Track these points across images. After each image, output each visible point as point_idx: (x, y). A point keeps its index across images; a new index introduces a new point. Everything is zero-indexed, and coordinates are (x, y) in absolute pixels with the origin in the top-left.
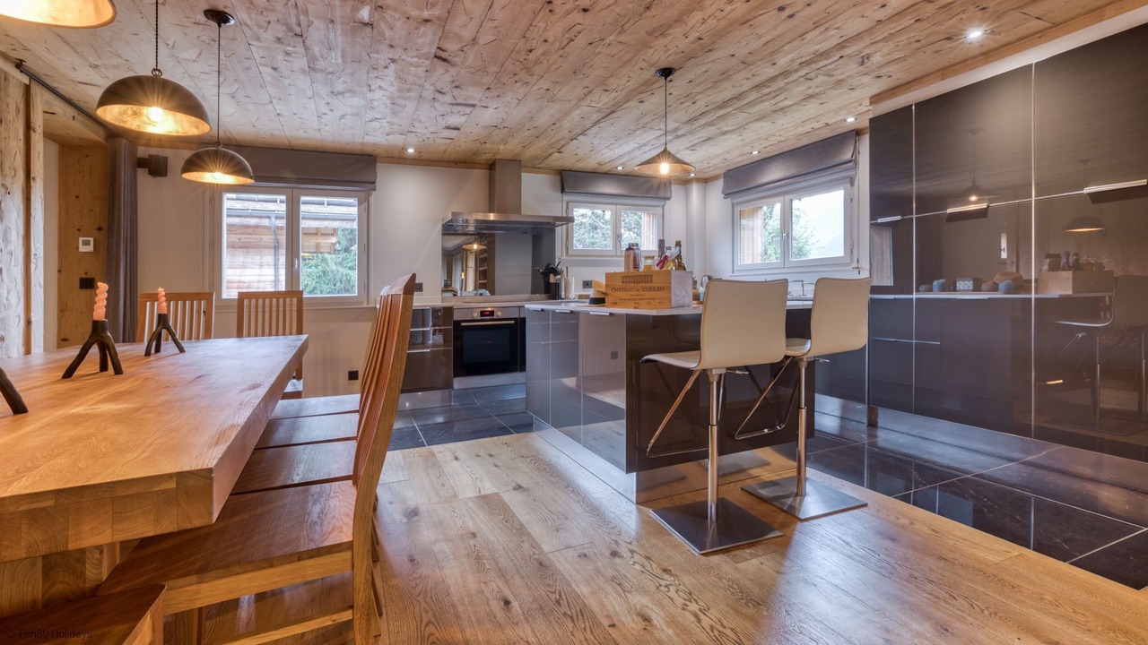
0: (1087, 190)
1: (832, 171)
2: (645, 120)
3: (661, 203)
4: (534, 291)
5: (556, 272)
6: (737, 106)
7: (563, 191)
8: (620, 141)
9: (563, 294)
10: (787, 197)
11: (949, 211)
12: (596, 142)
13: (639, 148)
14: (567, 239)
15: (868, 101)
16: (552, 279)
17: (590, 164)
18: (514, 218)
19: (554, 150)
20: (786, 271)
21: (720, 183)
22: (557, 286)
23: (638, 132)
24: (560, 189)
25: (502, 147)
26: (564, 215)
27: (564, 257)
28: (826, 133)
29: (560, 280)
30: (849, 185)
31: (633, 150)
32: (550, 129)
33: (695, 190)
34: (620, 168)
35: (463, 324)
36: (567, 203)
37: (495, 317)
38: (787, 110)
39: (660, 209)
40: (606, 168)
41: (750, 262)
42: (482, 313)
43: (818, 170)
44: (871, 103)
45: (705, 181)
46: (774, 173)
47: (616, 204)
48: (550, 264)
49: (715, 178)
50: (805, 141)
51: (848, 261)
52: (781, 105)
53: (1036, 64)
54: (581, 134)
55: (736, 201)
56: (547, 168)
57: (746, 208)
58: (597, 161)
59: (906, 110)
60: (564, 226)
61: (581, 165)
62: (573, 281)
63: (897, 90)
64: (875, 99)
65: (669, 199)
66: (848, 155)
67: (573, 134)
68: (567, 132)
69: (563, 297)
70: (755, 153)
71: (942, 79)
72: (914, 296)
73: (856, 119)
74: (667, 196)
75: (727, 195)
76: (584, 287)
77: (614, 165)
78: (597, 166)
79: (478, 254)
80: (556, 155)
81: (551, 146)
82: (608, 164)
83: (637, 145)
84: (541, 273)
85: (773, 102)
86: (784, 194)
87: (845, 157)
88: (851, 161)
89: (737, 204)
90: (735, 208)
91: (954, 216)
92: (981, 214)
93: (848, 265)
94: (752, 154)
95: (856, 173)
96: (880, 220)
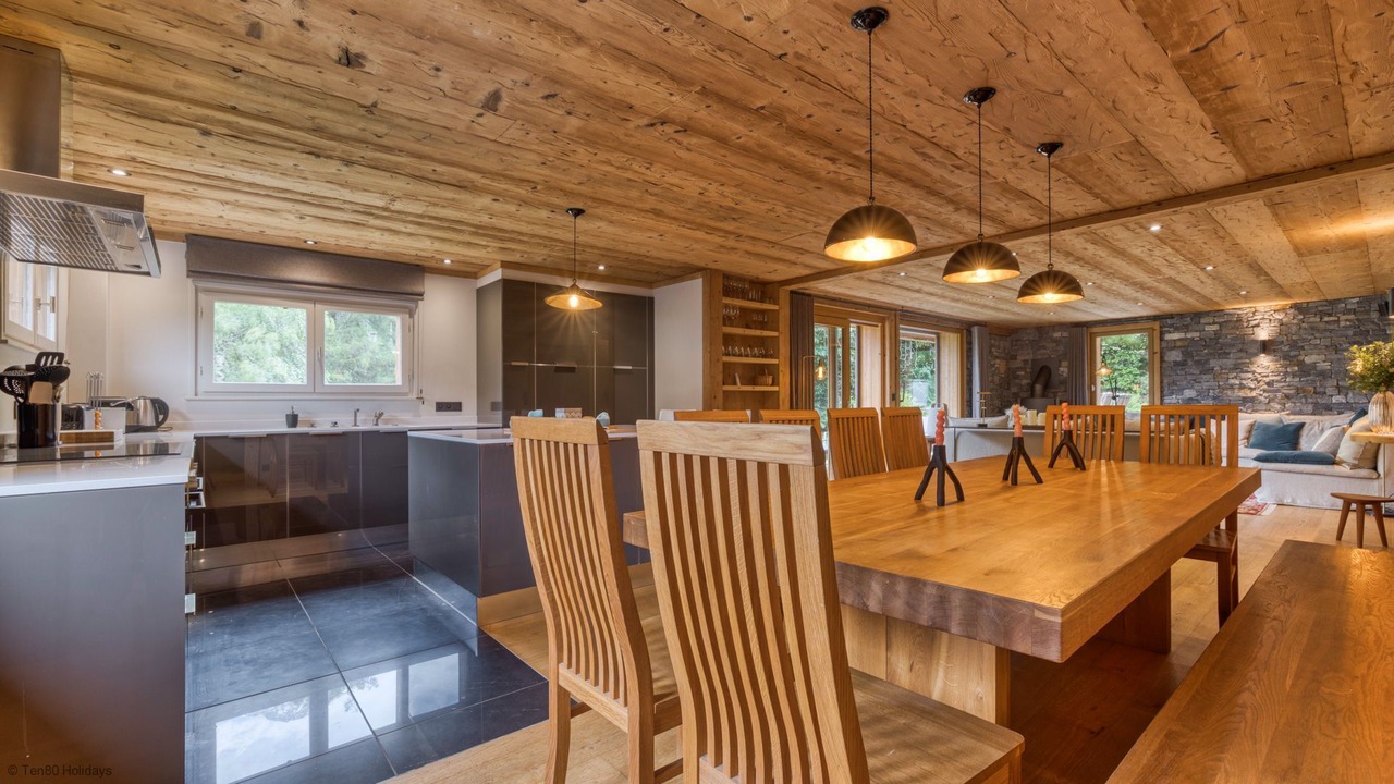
0: (614, 367)
11: (557, 365)
16: (42, 394)
20: (315, 397)
41: (221, 383)
51: (407, 390)
63: (522, 266)
70: (311, 242)
73: (451, 263)
75: (194, 272)
86: (313, 301)
87: (417, 289)
88: (421, 295)
89: (207, 291)
90: (201, 295)
91: (558, 369)
92: (572, 370)
93: (406, 394)
94: (305, 242)
95: (417, 307)
96: (513, 363)
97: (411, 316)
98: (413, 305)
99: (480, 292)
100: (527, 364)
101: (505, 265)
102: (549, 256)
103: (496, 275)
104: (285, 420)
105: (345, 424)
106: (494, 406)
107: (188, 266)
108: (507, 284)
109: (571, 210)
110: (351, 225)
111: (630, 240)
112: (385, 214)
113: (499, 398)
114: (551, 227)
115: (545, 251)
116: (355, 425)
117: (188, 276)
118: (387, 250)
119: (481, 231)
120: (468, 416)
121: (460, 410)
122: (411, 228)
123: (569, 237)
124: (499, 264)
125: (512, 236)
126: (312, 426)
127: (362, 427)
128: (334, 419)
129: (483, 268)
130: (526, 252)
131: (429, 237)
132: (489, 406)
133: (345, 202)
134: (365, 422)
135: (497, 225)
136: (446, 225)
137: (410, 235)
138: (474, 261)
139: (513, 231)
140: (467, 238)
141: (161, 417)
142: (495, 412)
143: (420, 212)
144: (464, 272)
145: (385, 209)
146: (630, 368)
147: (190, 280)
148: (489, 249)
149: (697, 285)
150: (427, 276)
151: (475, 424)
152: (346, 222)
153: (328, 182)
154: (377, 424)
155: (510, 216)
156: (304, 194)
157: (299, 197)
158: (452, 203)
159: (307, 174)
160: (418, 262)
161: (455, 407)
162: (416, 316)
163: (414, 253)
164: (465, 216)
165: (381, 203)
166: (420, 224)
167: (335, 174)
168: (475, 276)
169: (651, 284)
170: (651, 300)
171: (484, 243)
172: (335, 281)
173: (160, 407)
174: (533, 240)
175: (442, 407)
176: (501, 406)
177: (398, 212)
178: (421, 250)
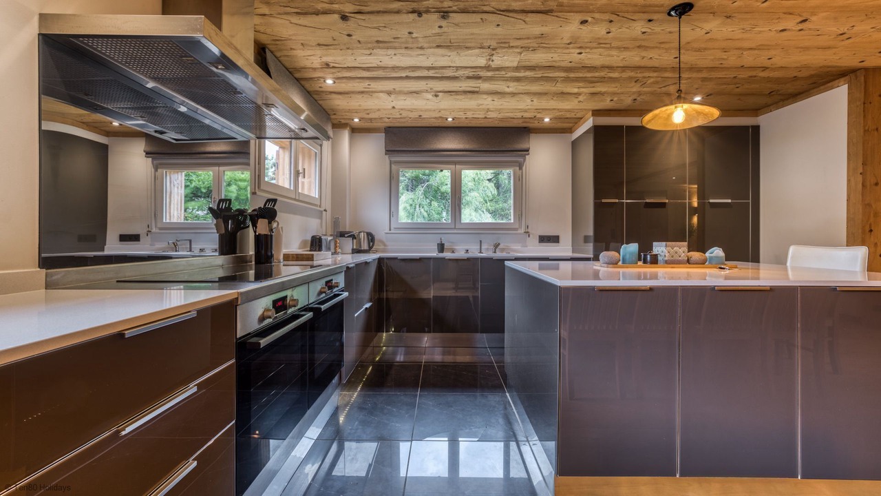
0: (710, 201)
3: (321, 143)
11: (647, 201)
20: (455, 231)
21: (382, 135)
30: (518, 168)
39: (320, 148)
41: (405, 221)
44: (593, 116)
46: (450, 143)
49: (372, 130)
50: (497, 124)
51: (517, 226)
55: (395, 159)
59: (619, 128)
63: (612, 112)
65: (329, 139)
66: (526, 145)
70: (450, 119)
73: (550, 121)
75: (389, 152)
86: (455, 163)
87: (524, 146)
88: (528, 151)
89: (396, 162)
90: (393, 166)
91: (648, 205)
92: (663, 205)
93: (516, 229)
94: (447, 119)
95: (525, 160)
96: (604, 201)
97: (521, 168)
98: (521, 160)
99: (575, 144)
100: (617, 201)
101: (596, 113)
102: (640, 94)
103: (589, 124)
104: (436, 247)
105: (474, 252)
106: (586, 239)
107: (385, 148)
108: (598, 131)
109: (673, 9)
110: (470, 96)
111: (746, 45)
112: (489, 74)
113: (591, 232)
114: (646, 48)
115: (636, 88)
116: (481, 252)
117: (386, 154)
118: (500, 116)
119: (572, 75)
120: (564, 248)
121: (558, 242)
122: (513, 87)
123: (666, 58)
124: (591, 113)
125: (602, 74)
126: (453, 252)
127: (484, 255)
128: (467, 247)
129: (578, 121)
130: (614, 94)
131: (527, 93)
132: (582, 239)
133: (458, 68)
134: (487, 249)
135: (588, 63)
136: (539, 74)
137: (513, 94)
138: (568, 115)
139: (603, 67)
140: (561, 87)
141: (371, 244)
142: (587, 244)
143: (515, 64)
144: (561, 128)
145: (488, 68)
146: (730, 201)
147: (387, 156)
148: (581, 98)
149: (839, 95)
150: (532, 136)
151: (569, 254)
152: (465, 92)
153: (438, 46)
154: (495, 252)
155: (600, 43)
156: (429, 68)
157: (425, 73)
158: (542, 42)
159: (422, 43)
160: (525, 125)
161: (555, 239)
162: (524, 168)
163: (519, 115)
164: (556, 57)
165: (482, 62)
166: (518, 79)
167: (439, 35)
168: (570, 131)
169: (756, 111)
170: (756, 129)
171: (576, 90)
172: (467, 147)
173: (371, 238)
174: (625, 75)
175: (544, 239)
176: (592, 239)
177: (498, 69)
178: (525, 111)
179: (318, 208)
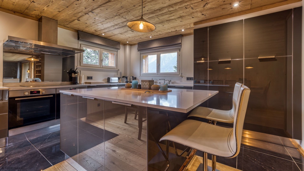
0: (259, 58)
1: (174, 46)
2: (121, 11)
3: (117, 51)
4: (63, 80)
5: (75, 73)
6: (157, 14)
7: (78, 39)
8: (107, 21)
9: (78, 81)
10: (159, 53)
11: (219, 60)
12: (97, 19)
13: (113, 26)
14: (80, 59)
15: (193, 24)
16: (73, 75)
17: (91, 29)
18: (54, 46)
19: (75, 18)
20: (158, 76)
21: (137, 46)
22: (76, 78)
23: (116, 17)
24: (77, 38)
25: (45, 8)
26: (79, 48)
27: (79, 66)
28: (174, 34)
29: (77, 76)
30: (179, 51)
31: (111, 26)
32: (75, 3)
33: (128, 48)
34: (103, 34)
35: (16, 99)
36: (80, 45)
37: (41, 94)
38: (171, 21)
39: (116, 52)
40: (98, 33)
41: (145, 73)
42: (32, 93)
43: (170, 45)
44: (194, 25)
45: (131, 45)
46: (155, 45)
47: (101, 48)
48: (72, 69)
49: (134, 44)
50: (167, 36)
51: (178, 74)
52: (171, 18)
53: (245, 20)
54: (91, 11)
55: (141, 53)
56: (71, 28)
57: (144, 55)
58: (95, 29)
59: (206, 28)
60: (79, 54)
61: (87, 30)
62: (83, 77)
63: (203, 22)
64: (195, 24)
65: (119, 49)
66: (180, 42)
67: (87, 10)
68: (84, 8)
69: (78, 83)
70: (151, 37)
71: (217, 20)
72: (208, 85)
73: (185, 30)
74: (119, 48)
75: (139, 50)
76: (87, 79)
77: (102, 32)
78: (94, 31)
79: (35, 63)
80: (76, 21)
81: (74, 15)
82: (99, 31)
83: (114, 24)
84: (68, 73)
85: (169, 16)
86: (158, 52)
88: (181, 44)
91: (220, 62)
97: (180, 51)
98: (180, 47)
100: (204, 61)
146: (274, 57)
154: (169, 84)
162: (181, 50)
172: (160, 45)
175: (188, 79)
179: (116, 70)
